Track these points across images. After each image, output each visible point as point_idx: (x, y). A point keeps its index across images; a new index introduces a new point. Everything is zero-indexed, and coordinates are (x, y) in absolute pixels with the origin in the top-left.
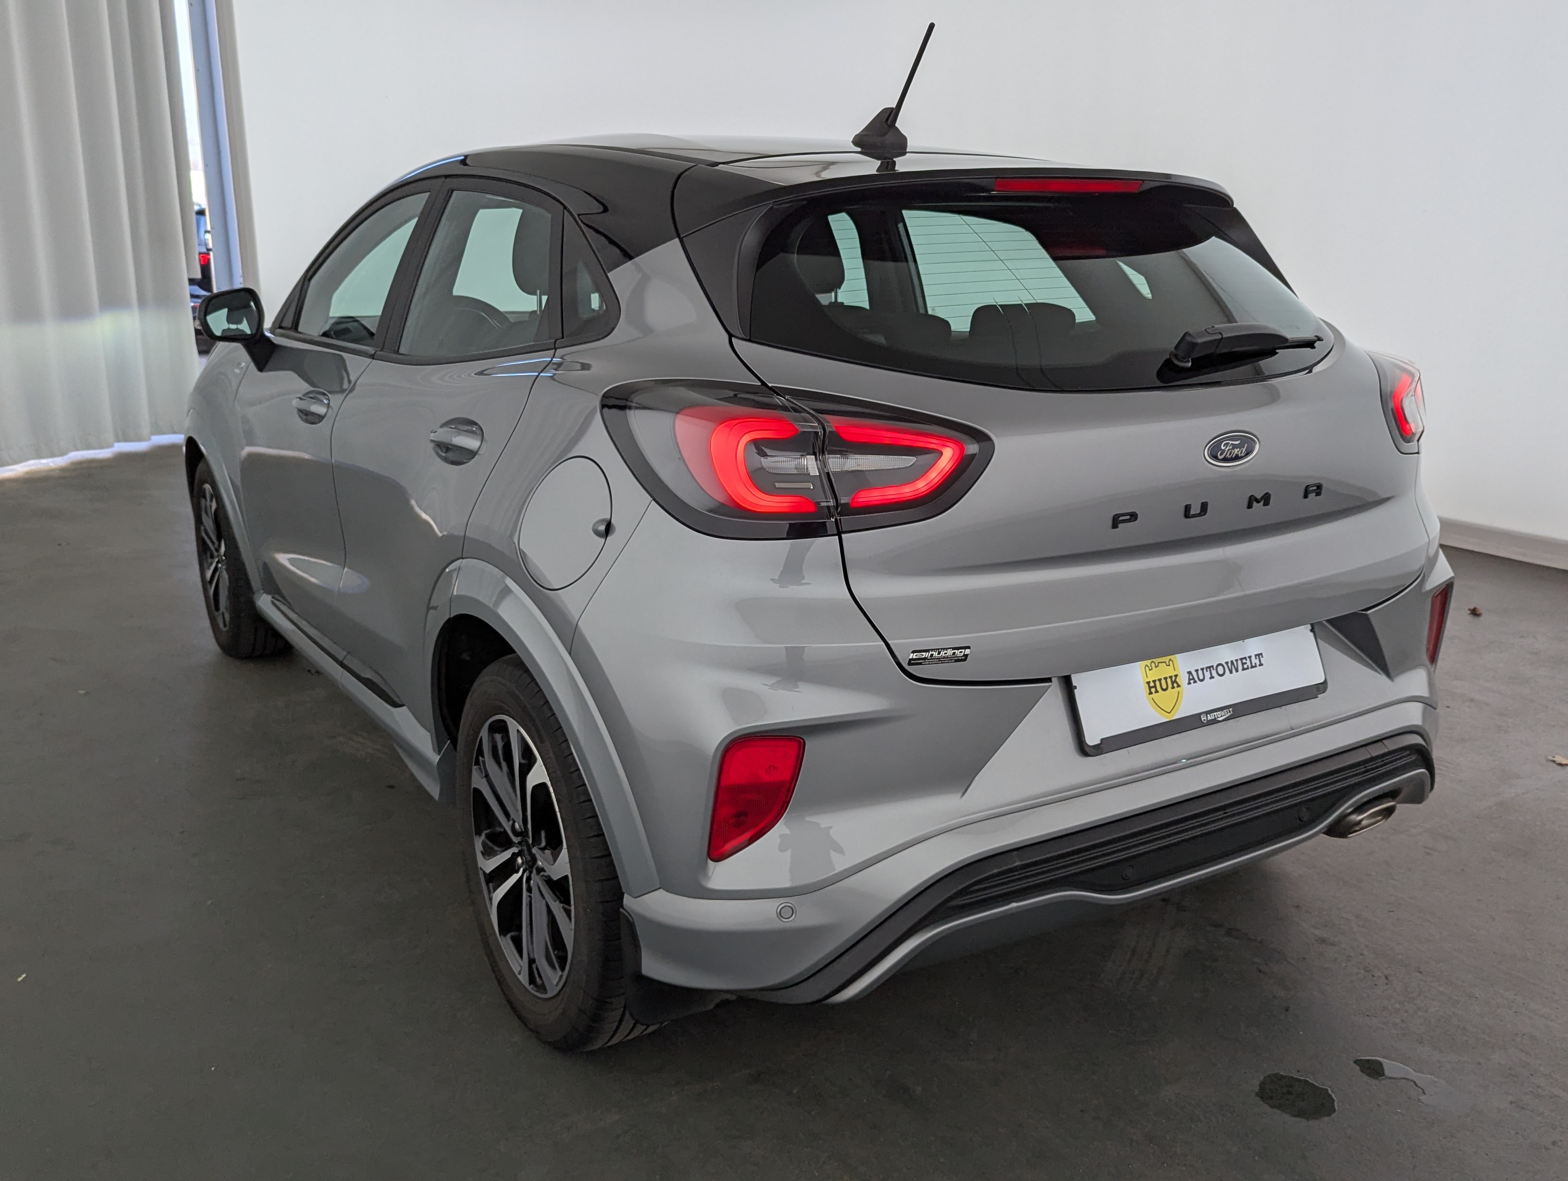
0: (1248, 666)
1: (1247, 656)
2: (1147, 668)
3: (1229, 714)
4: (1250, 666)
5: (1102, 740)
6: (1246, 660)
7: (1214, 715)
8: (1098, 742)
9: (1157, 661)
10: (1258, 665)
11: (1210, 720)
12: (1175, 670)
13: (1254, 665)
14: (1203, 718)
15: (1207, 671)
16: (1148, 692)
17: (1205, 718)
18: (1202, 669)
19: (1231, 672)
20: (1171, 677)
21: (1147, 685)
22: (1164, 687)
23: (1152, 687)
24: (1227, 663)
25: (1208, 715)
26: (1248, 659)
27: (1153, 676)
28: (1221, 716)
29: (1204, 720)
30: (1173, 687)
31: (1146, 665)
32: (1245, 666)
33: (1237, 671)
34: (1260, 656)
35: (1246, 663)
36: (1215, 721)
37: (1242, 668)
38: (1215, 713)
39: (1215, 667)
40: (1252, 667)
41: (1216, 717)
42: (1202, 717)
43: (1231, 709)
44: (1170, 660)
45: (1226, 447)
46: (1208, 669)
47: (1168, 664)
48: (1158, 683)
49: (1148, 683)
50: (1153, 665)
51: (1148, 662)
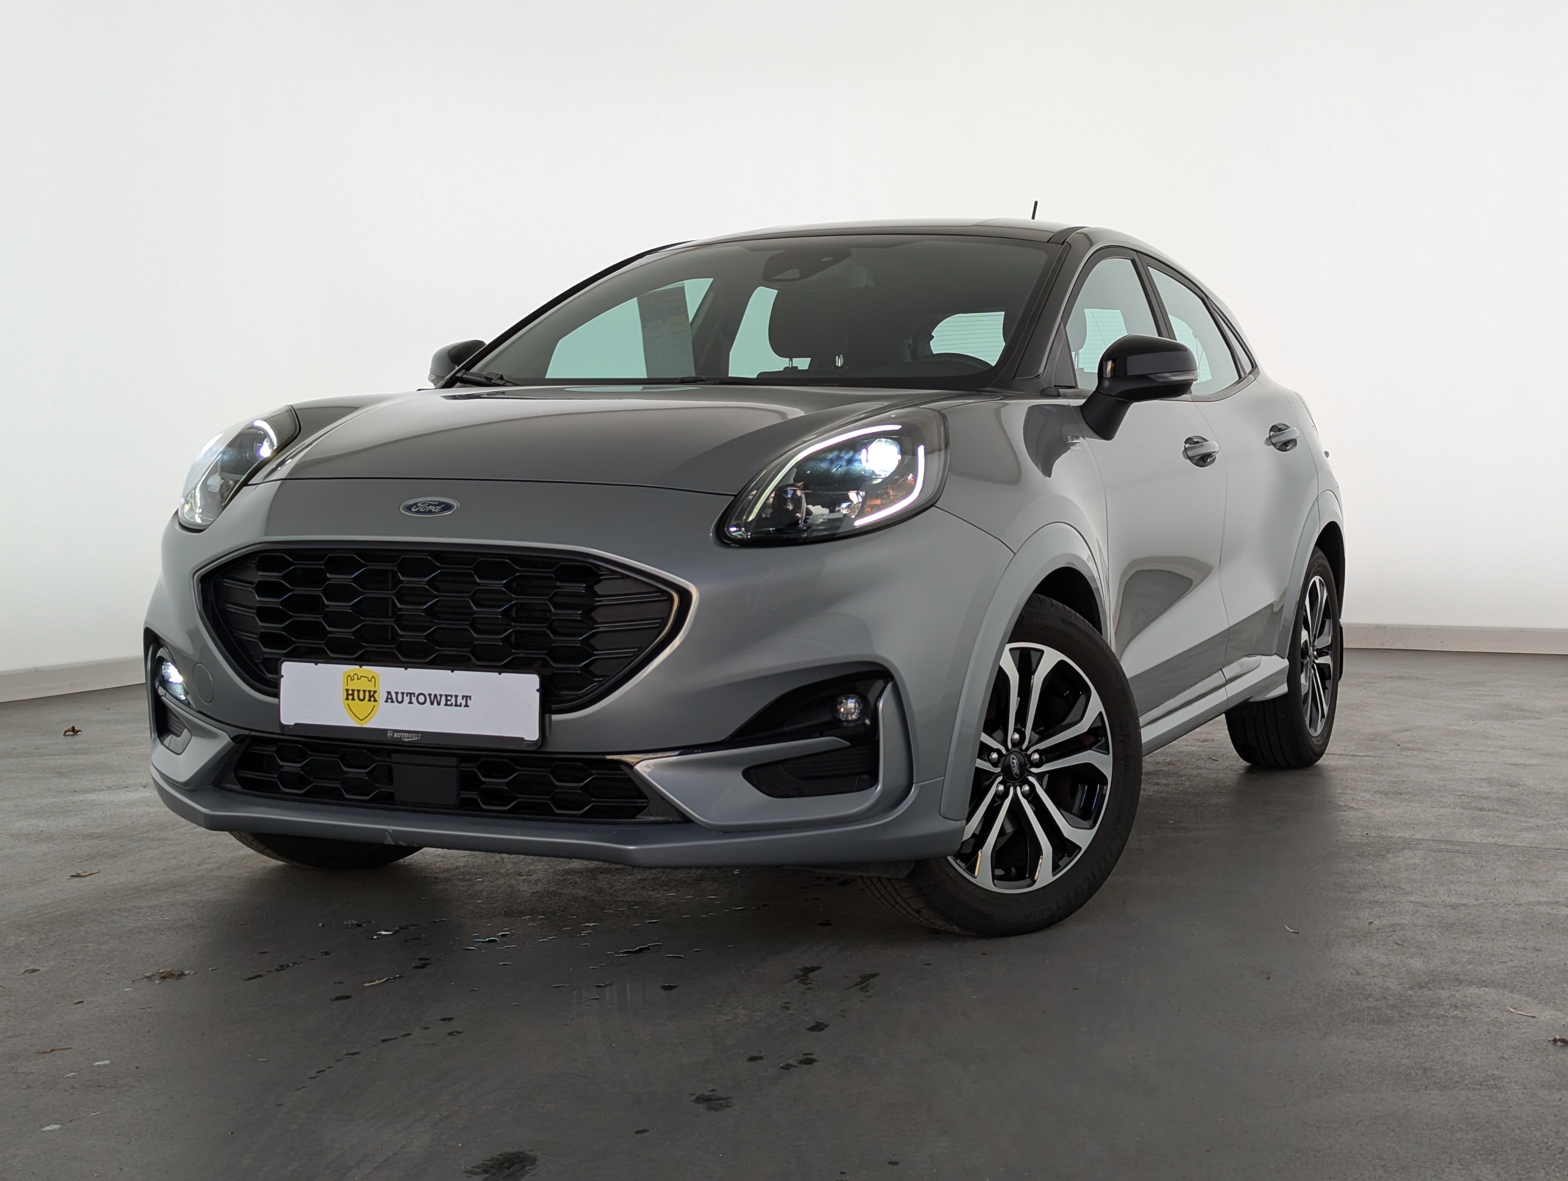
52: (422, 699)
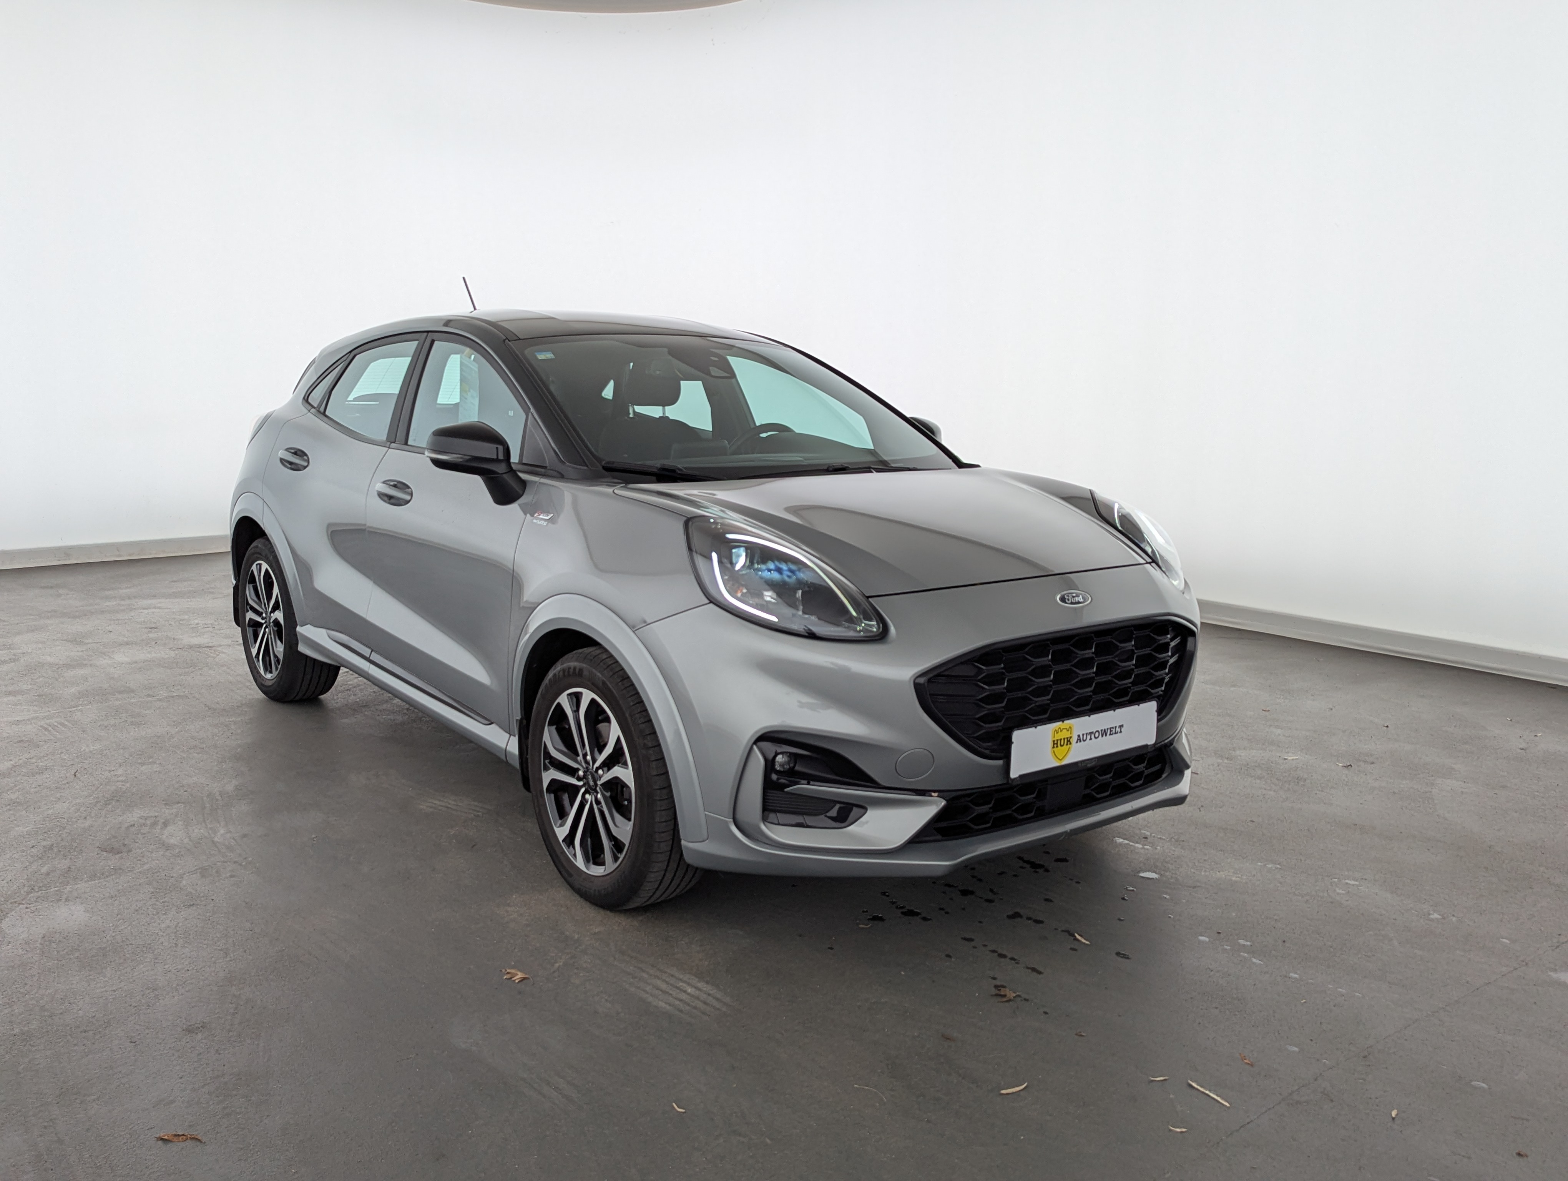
52: (1097, 735)
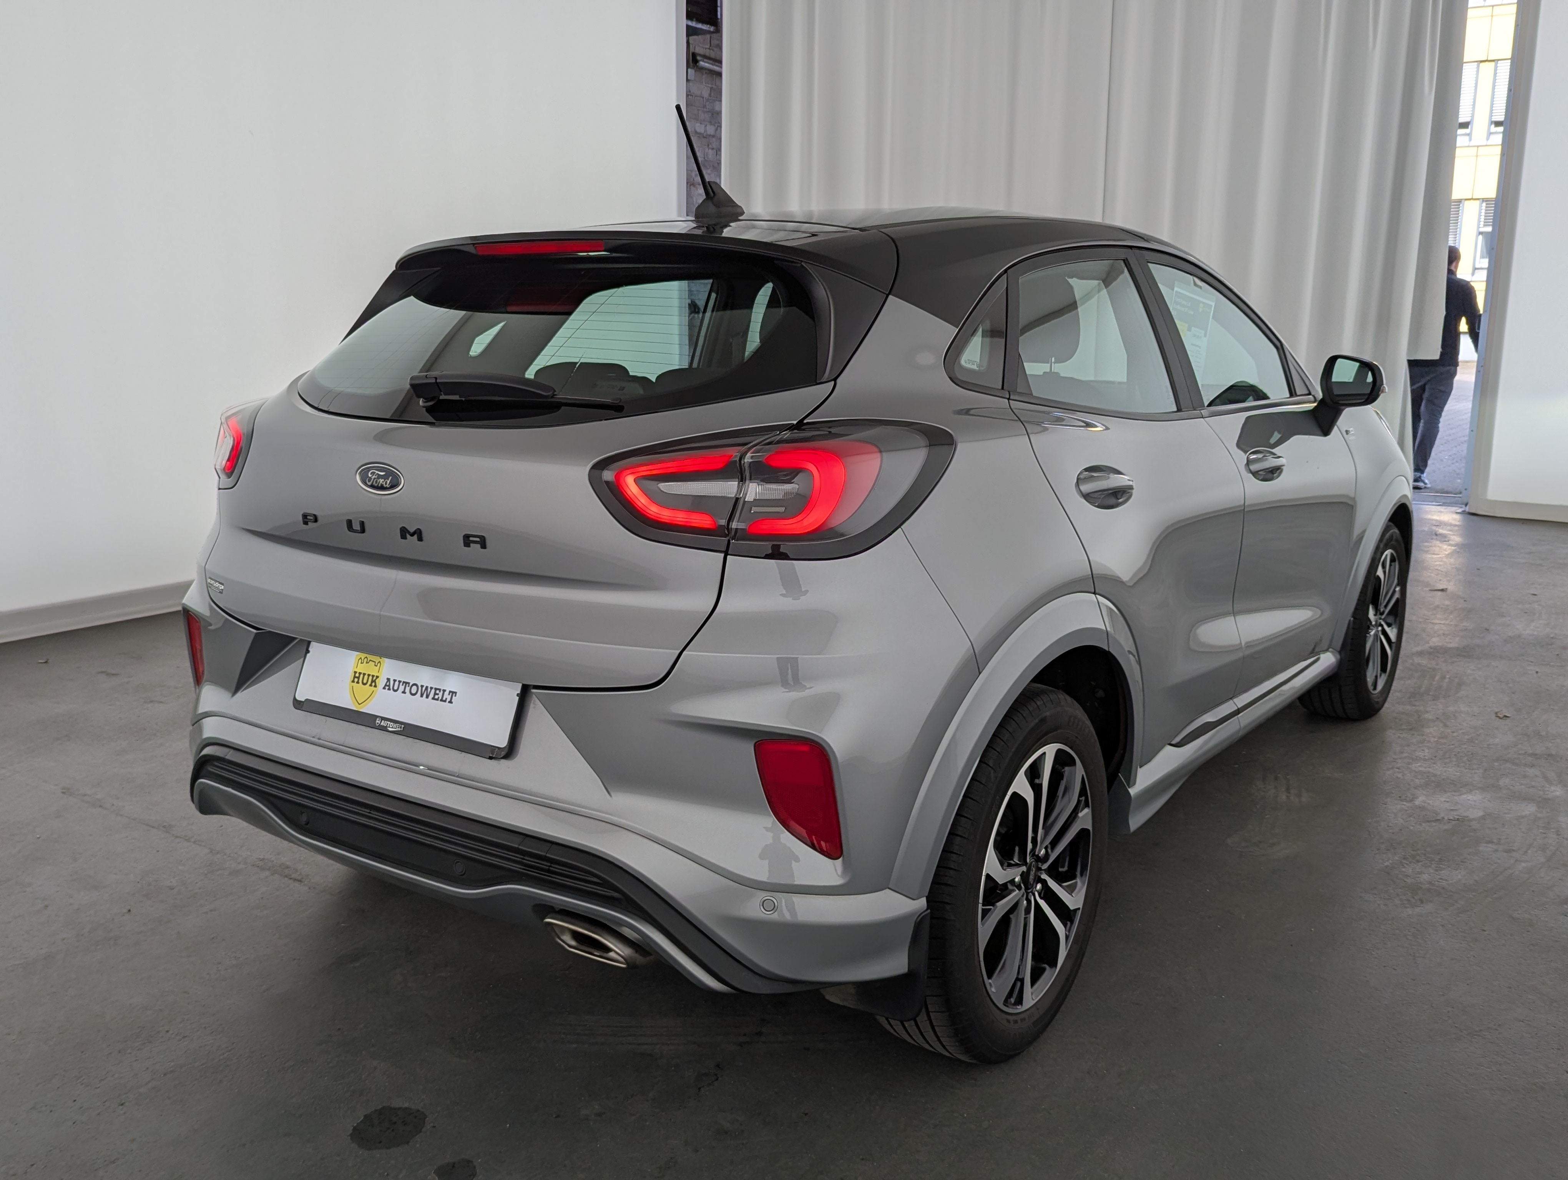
0: (439, 697)
1: (442, 689)
2: (360, 660)
3: (400, 729)
4: (440, 698)
5: (307, 700)
6: (440, 692)
7: (388, 724)
8: (303, 700)
9: (370, 657)
10: (447, 701)
11: (382, 725)
12: (379, 672)
13: (444, 699)
14: (378, 721)
15: (403, 685)
16: (352, 680)
17: (379, 722)
18: (400, 682)
19: (422, 696)
20: (373, 676)
21: (354, 674)
22: (365, 681)
23: (357, 677)
24: (422, 686)
25: (383, 721)
26: (442, 692)
27: (361, 669)
28: (392, 728)
29: (378, 723)
30: (371, 685)
31: (361, 658)
32: (436, 697)
33: (427, 697)
34: (454, 694)
35: (438, 694)
36: (384, 729)
37: (433, 697)
38: (389, 723)
39: (411, 685)
40: (442, 700)
41: (388, 726)
42: (378, 719)
43: (403, 726)
44: (380, 662)
45: (373, 476)
46: (404, 684)
47: (376, 664)
48: (362, 676)
49: (355, 672)
50: (366, 660)
51: (363, 655)
